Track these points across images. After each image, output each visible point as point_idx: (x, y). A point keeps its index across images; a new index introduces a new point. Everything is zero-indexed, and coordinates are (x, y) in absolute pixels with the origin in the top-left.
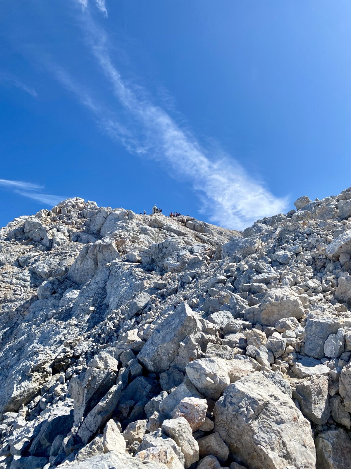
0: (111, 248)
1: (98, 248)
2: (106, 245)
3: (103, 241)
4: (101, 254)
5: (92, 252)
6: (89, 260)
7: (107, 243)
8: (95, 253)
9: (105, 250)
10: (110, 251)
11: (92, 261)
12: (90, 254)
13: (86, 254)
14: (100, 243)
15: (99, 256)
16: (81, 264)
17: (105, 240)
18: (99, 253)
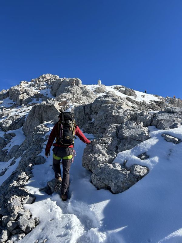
0: (53, 109)
1: (42, 108)
2: (49, 106)
3: (47, 102)
4: (45, 113)
5: (37, 112)
6: (36, 118)
7: (50, 104)
8: (40, 113)
9: (49, 110)
10: (52, 111)
11: (37, 120)
12: (36, 114)
13: (34, 114)
14: (44, 104)
15: (43, 115)
16: (30, 122)
17: (49, 101)
18: (43, 113)
